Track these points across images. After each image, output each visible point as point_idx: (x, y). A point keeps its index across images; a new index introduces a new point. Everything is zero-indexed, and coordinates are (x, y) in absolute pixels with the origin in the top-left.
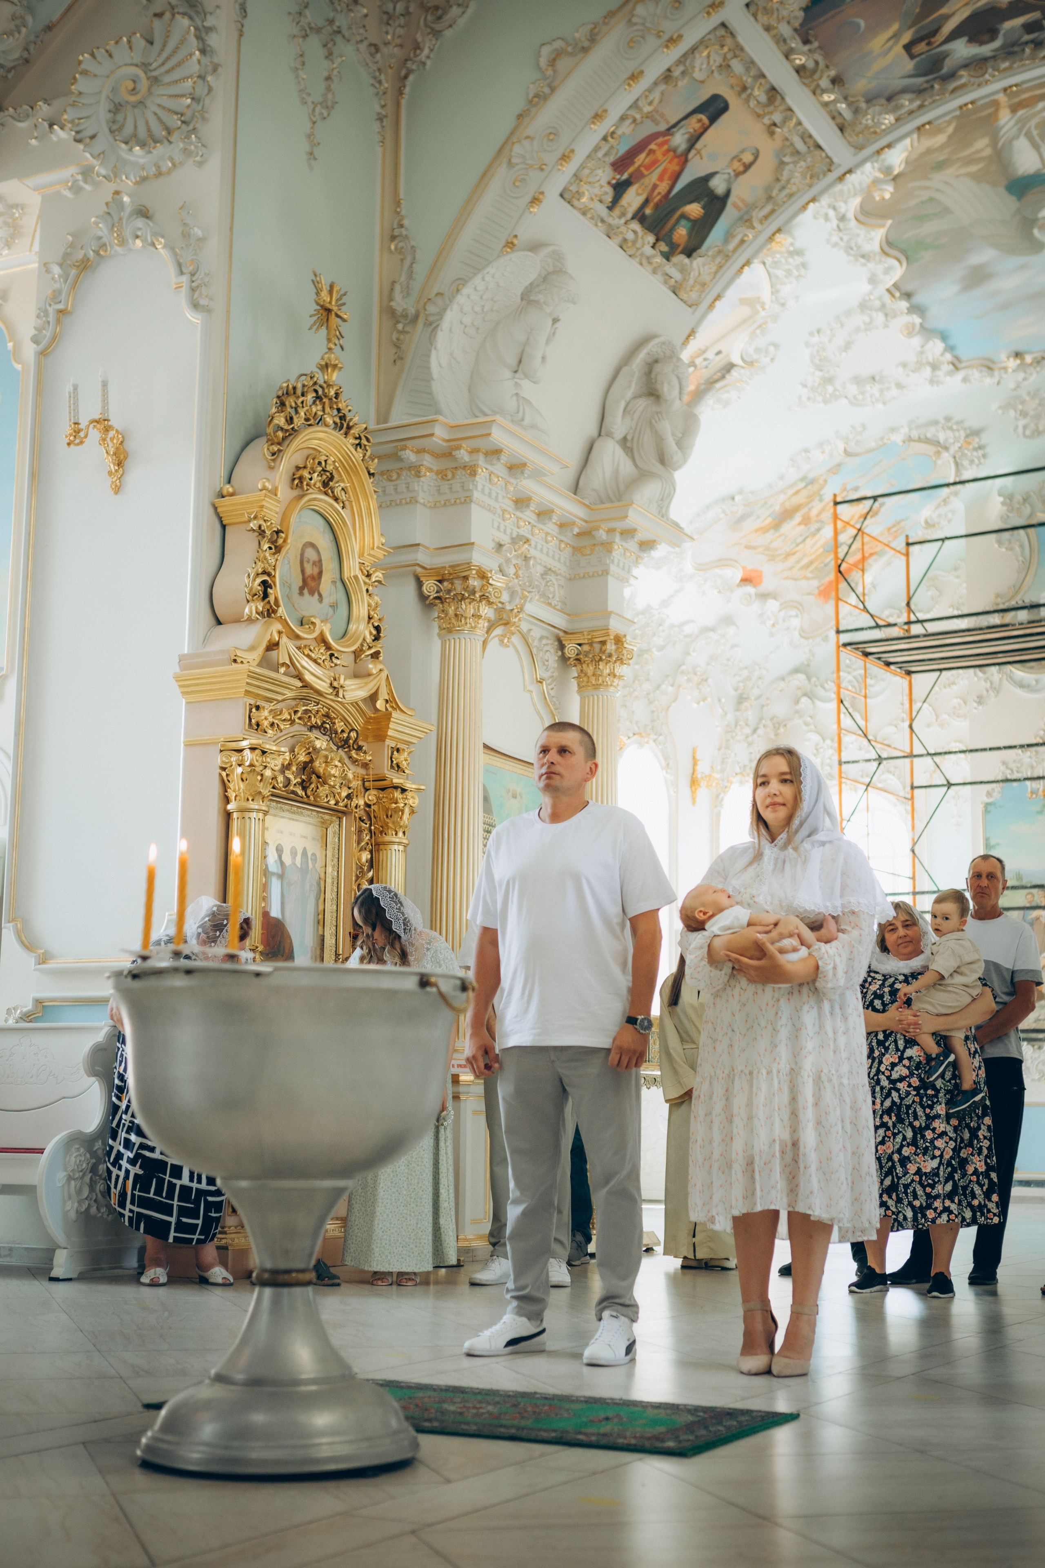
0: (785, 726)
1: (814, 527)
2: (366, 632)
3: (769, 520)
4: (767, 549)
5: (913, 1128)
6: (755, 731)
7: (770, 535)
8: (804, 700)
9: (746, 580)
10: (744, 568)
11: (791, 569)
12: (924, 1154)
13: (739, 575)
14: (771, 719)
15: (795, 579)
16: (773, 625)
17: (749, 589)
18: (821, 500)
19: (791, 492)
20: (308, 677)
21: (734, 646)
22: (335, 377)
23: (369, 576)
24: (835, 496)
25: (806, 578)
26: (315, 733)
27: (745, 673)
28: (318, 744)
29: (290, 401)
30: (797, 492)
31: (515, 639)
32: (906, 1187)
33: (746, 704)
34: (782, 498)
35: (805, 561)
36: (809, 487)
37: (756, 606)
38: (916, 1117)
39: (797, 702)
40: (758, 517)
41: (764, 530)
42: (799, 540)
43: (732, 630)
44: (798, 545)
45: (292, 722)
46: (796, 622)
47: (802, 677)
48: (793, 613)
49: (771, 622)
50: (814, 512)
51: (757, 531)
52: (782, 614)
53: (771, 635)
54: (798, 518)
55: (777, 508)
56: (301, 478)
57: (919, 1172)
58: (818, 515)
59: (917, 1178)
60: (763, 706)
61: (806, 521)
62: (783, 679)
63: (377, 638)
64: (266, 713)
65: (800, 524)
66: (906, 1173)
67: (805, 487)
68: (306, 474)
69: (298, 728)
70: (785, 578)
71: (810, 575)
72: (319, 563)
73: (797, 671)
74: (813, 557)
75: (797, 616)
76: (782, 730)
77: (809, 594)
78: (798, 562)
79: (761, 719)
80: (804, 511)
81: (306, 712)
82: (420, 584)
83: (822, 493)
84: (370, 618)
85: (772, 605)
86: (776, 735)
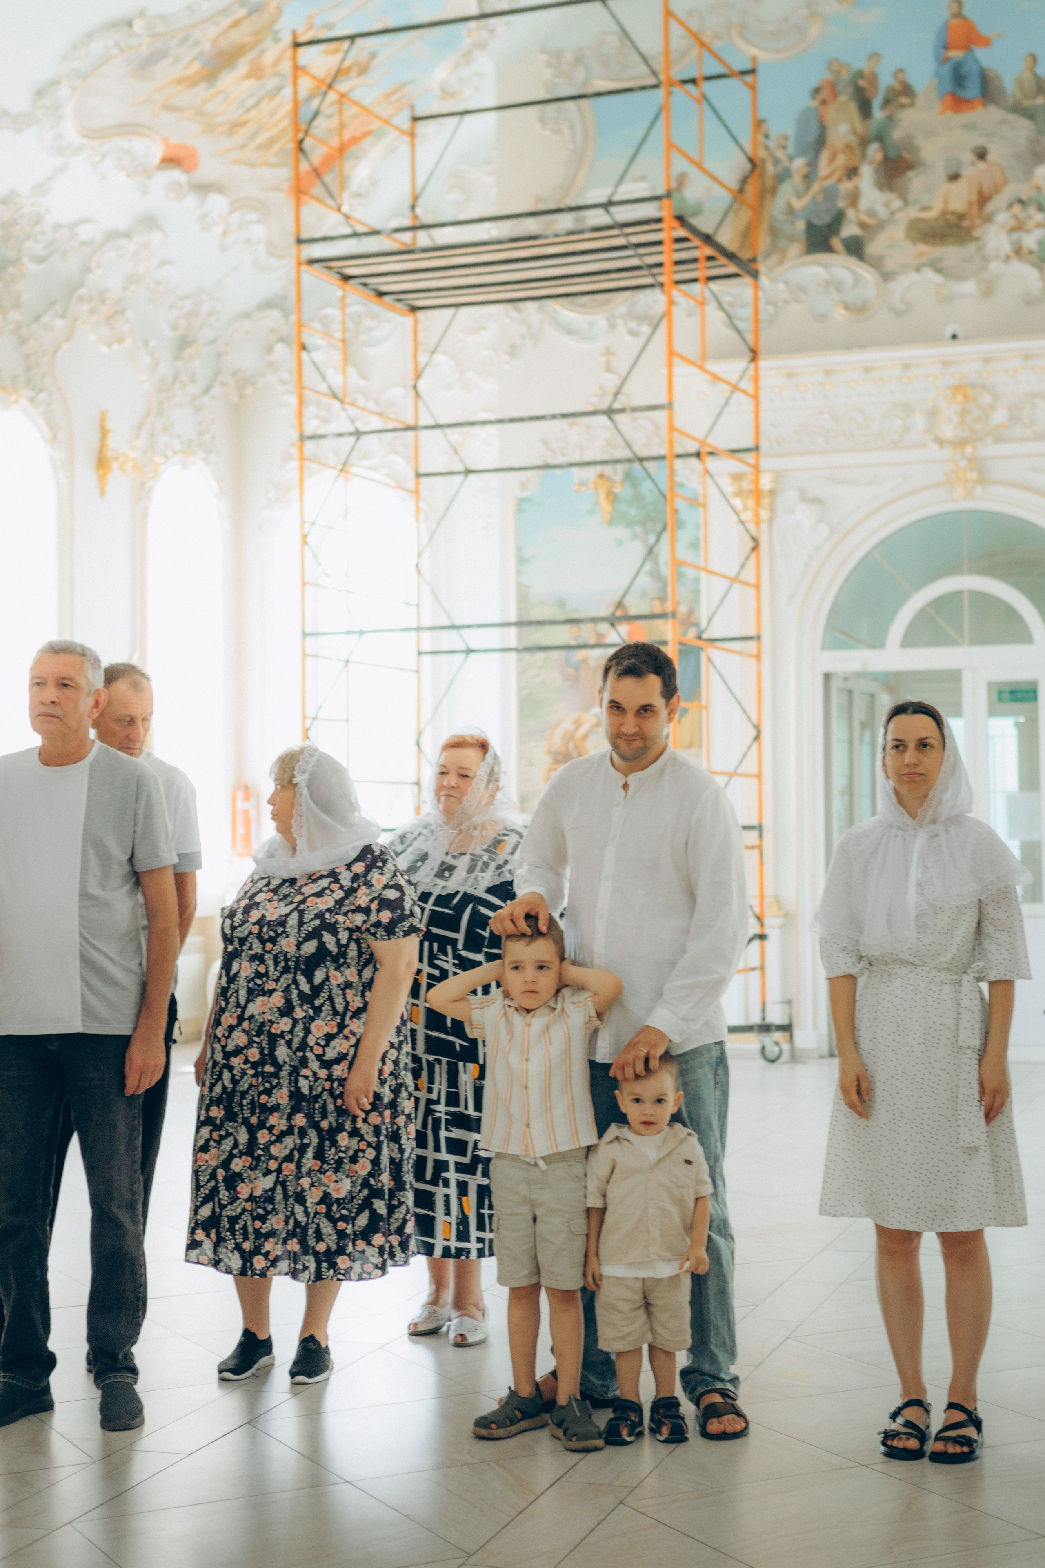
0: (253, 384)
1: (271, 83)
3: (196, 66)
4: (199, 113)
6: (207, 390)
7: (201, 91)
8: (279, 347)
9: (171, 161)
10: (165, 141)
11: (242, 147)
13: (157, 152)
14: (235, 374)
15: (252, 165)
16: (224, 234)
17: (176, 175)
18: (277, 40)
19: (226, 22)
21: (163, 263)
24: (294, 33)
25: (266, 164)
27: (188, 305)
30: (236, 24)
33: (190, 351)
34: (212, 31)
35: (263, 137)
36: (255, 17)
37: (191, 201)
39: (270, 350)
40: (177, 60)
41: (192, 82)
42: (250, 102)
43: (155, 238)
44: (248, 110)
46: (258, 231)
47: (276, 314)
48: (253, 216)
49: (219, 229)
50: (268, 59)
51: (179, 81)
52: (235, 217)
53: (223, 248)
54: (242, 67)
55: (207, 47)
58: (276, 64)
60: (220, 355)
61: (256, 72)
62: (248, 316)
65: (248, 76)
67: (248, 16)
70: (236, 162)
71: (273, 160)
73: (268, 304)
74: (274, 131)
75: (259, 222)
76: (249, 391)
77: (275, 189)
78: (253, 136)
79: (217, 374)
80: (251, 55)
83: (277, 27)
85: (217, 203)
86: (242, 397)
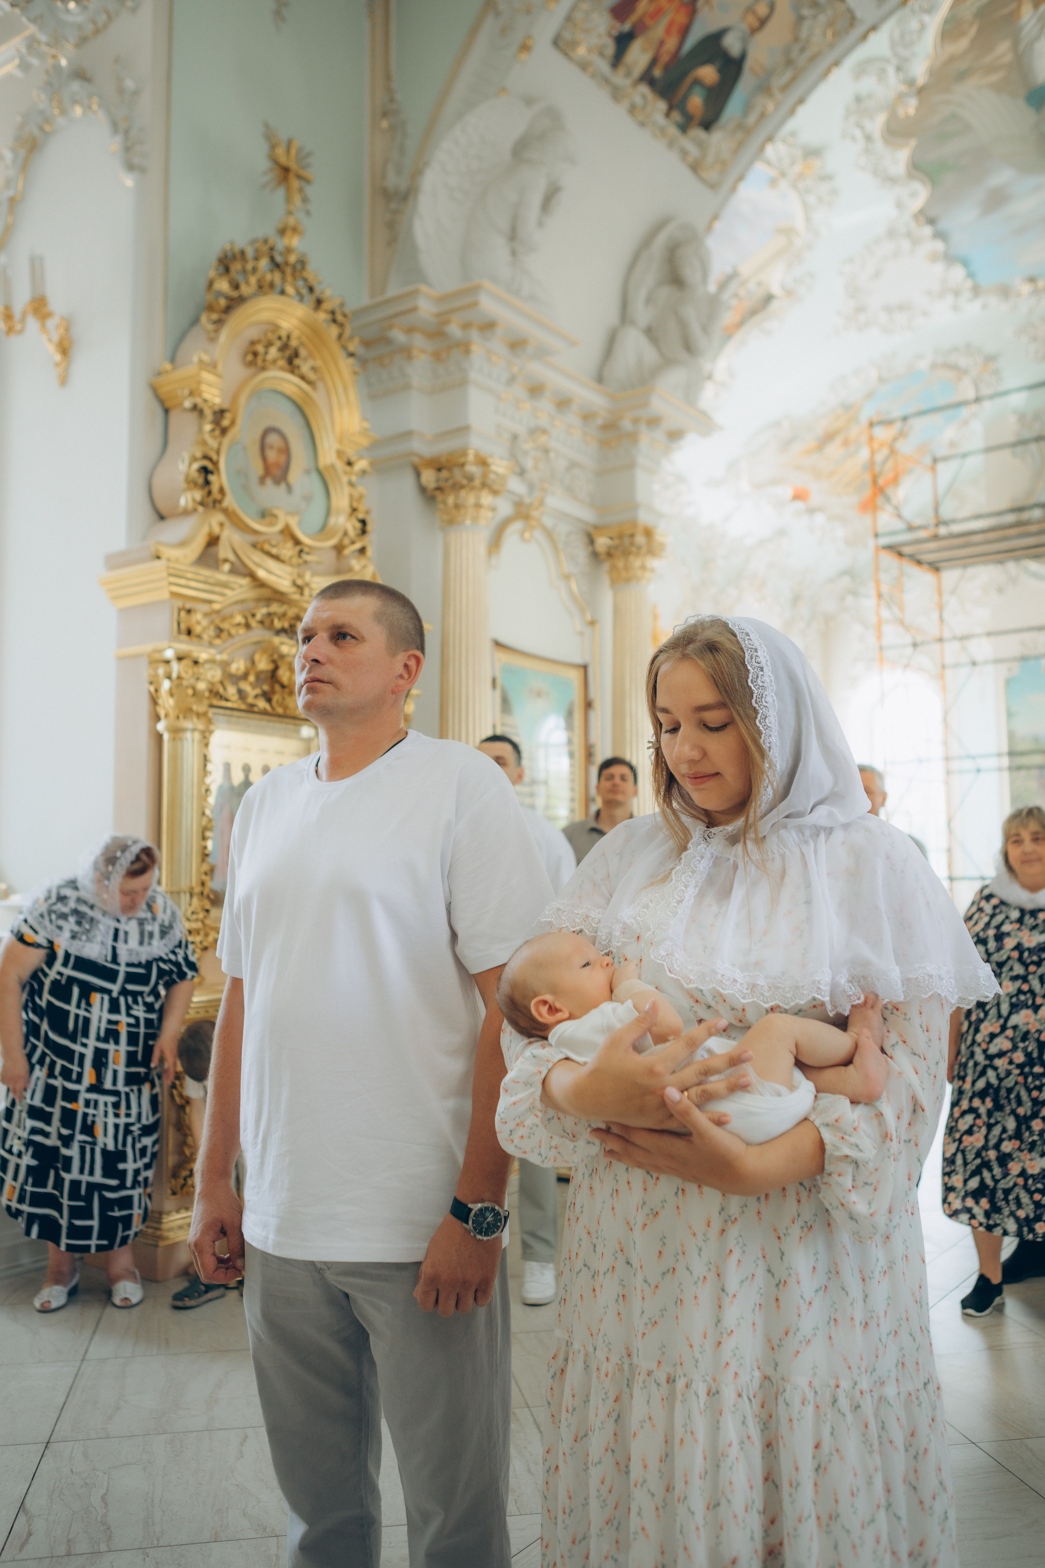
2: (352, 527)
5: (1017, 1117)
12: (1031, 1150)
20: (261, 574)
22: (295, 242)
23: (350, 464)
26: (283, 638)
28: (285, 649)
29: (236, 267)
31: (538, 534)
32: (1007, 1192)
38: (1020, 1103)
45: (248, 626)
56: (255, 354)
57: (1023, 1173)
59: (1021, 1181)
63: (364, 532)
64: (198, 616)
66: (1006, 1175)
68: (260, 348)
69: (258, 633)
72: (286, 451)
81: (269, 615)
82: (418, 474)
84: (354, 510)
